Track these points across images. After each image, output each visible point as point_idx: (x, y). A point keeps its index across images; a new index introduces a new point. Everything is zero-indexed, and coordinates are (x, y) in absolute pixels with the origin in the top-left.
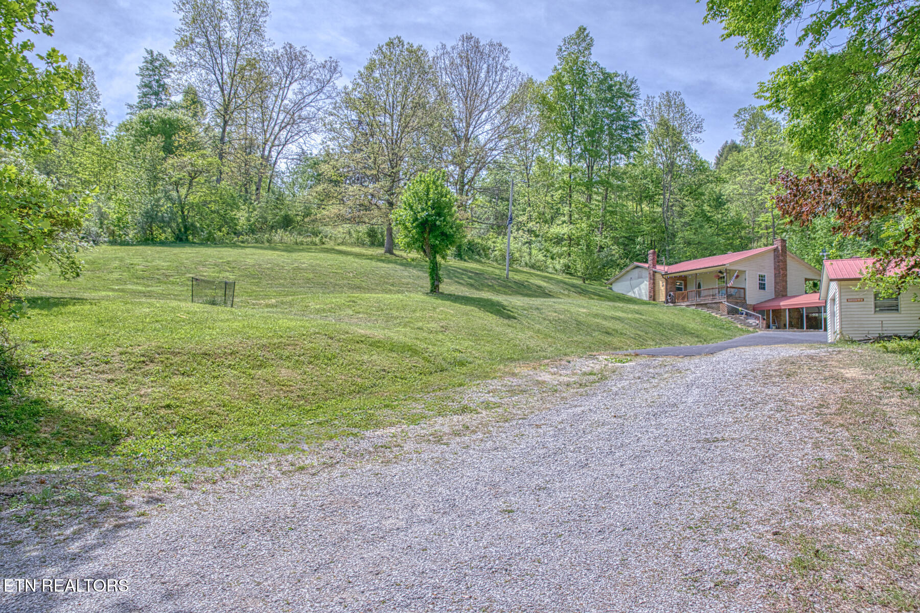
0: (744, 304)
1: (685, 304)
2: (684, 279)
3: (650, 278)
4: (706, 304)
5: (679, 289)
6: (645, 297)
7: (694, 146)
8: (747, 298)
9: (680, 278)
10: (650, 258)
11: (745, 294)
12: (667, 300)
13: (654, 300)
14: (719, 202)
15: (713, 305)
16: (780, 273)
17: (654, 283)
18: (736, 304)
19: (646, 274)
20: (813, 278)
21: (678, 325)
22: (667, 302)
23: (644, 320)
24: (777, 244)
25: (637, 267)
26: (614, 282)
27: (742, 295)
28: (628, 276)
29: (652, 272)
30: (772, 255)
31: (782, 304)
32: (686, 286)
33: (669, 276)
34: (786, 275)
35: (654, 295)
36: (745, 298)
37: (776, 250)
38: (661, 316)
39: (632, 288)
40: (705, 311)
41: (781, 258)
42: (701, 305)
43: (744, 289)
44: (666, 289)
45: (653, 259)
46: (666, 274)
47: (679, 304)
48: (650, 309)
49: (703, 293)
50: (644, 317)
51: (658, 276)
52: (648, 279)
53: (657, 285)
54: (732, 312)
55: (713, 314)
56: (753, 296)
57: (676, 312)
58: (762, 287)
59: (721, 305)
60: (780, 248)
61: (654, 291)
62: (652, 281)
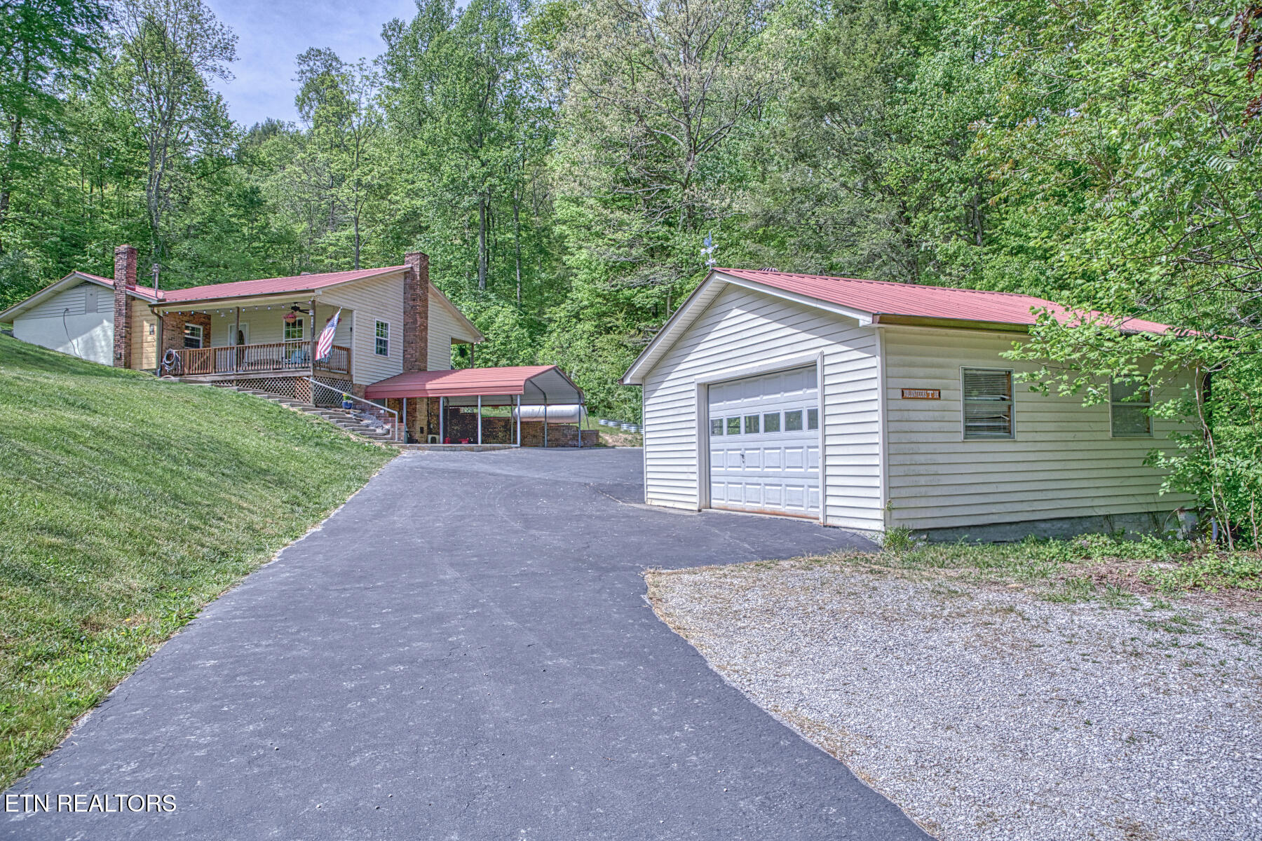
0: (347, 383)
1: (209, 378)
2: (205, 320)
3: (119, 312)
4: (261, 380)
5: (191, 343)
6: (104, 356)
7: (214, 85)
8: (354, 372)
9: (194, 316)
10: (121, 262)
11: (349, 362)
12: (162, 368)
13: (128, 365)
14: (251, 202)
15: (280, 384)
16: (415, 321)
17: (128, 325)
18: (333, 382)
19: (107, 302)
20: (463, 338)
21: (217, 445)
22: (161, 371)
23: (98, 433)
24: (413, 263)
25: (87, 283)
26: (18, 316)
27: (344, 365)
28: (61, 305)
29: (123, 298)
30: (401, 282)
31: (428, 386)
32: (207, 336)
33: (168, 309)
34: (426, 328)
35: (129, 354)
36: (349, 372)
37: (408, 274)
38: (156, 412)
39: (70, 335)
40: (263, 399)
41: (419, 291)
42: (249, 381)
43: (348, 350)
44: (161, 341)
45: (128, 266)
46: (162, 303)
47: (193, 378)
48: (119, 390)
49: (252, 355)
50: (96, 421)
51: (139, 309)
52: (112, 315)
53: (136, 329)
54: (326, 400)
55: (284, 406)
56: (367, 368)
57: (196, 400)
58: (382, 348)
59: (298, 385)
60: (417, 270)
61: (129, 345)
62: (123, 320)
